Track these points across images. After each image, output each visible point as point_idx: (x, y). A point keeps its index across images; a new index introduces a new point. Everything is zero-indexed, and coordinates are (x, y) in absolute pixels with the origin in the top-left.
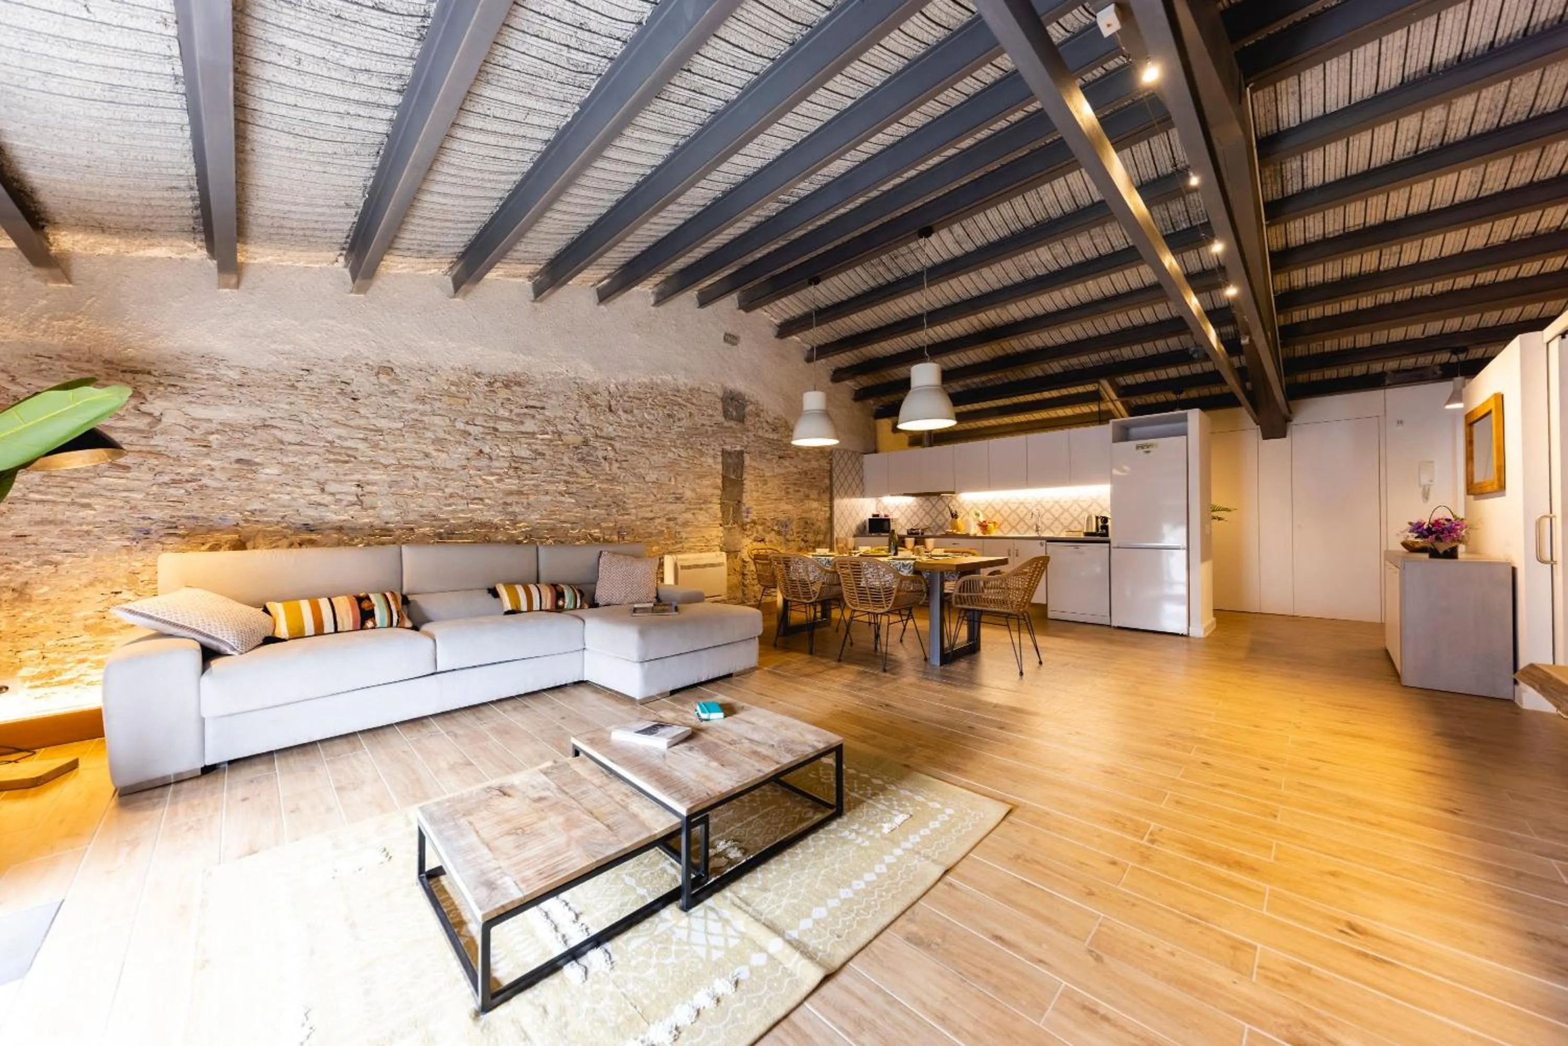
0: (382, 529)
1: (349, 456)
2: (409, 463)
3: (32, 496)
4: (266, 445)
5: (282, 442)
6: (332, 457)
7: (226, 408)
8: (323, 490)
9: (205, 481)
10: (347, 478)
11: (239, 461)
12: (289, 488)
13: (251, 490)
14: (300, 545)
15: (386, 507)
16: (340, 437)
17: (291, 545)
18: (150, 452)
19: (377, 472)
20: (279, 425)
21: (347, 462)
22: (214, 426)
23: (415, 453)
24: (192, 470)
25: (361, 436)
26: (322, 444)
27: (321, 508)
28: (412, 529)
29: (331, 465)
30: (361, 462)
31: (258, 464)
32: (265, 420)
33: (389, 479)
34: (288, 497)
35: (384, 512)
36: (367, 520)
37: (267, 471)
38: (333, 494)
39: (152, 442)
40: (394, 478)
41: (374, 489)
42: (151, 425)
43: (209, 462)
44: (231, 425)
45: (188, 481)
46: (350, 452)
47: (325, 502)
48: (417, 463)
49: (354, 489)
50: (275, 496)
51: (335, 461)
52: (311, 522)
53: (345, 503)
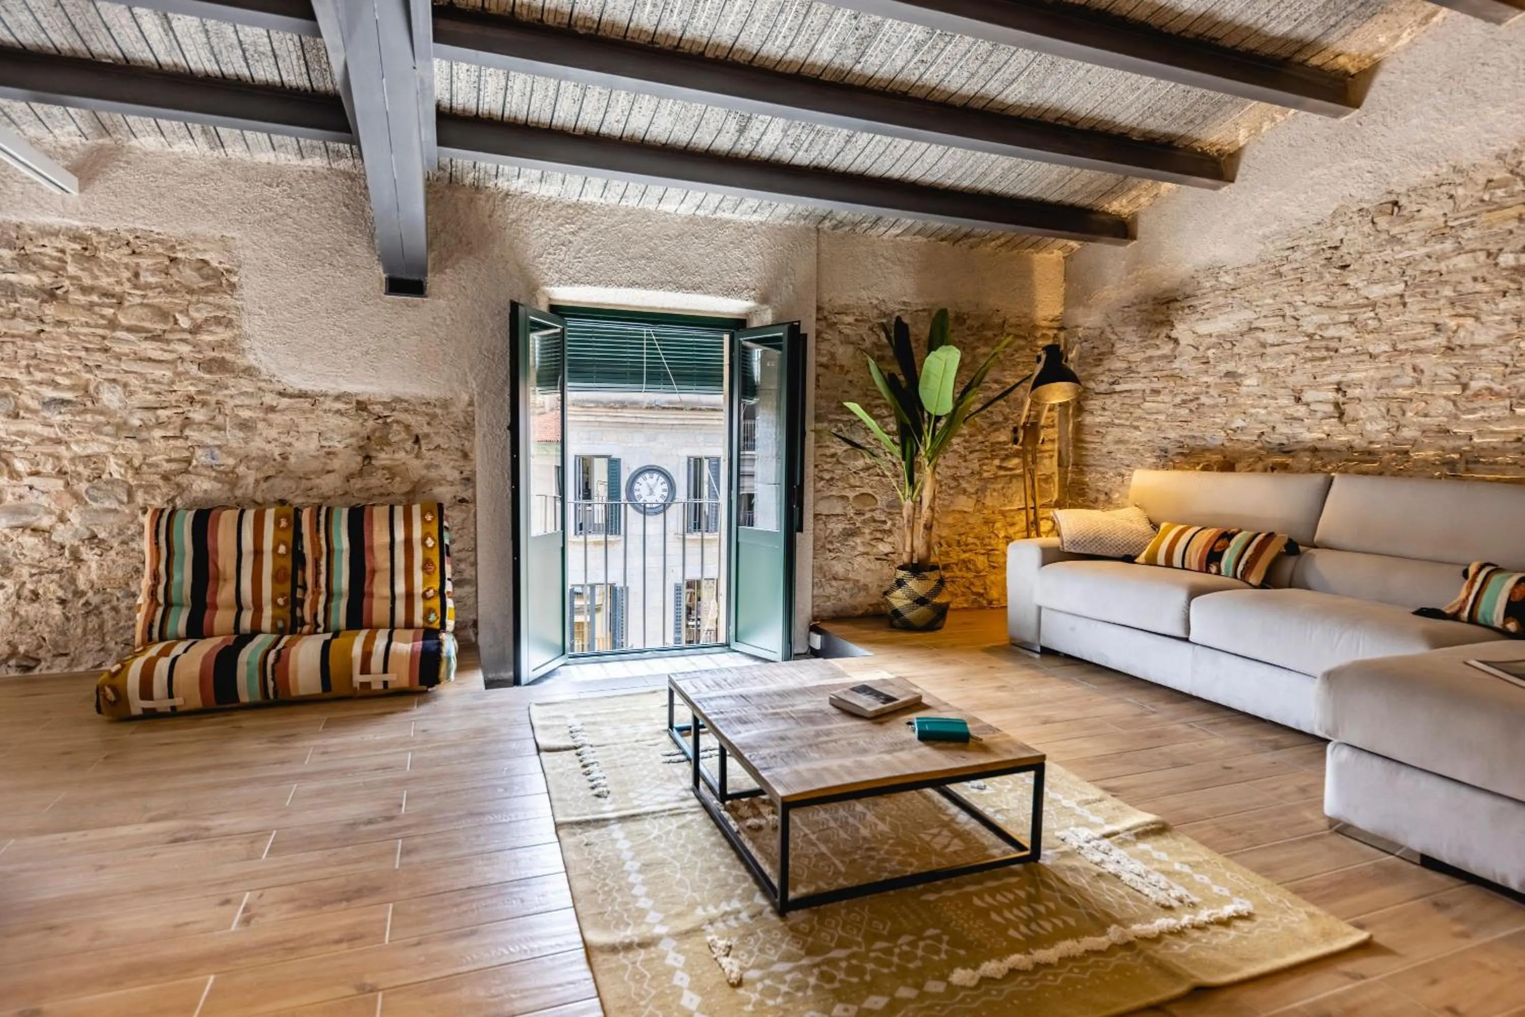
0: (1362, 453)
1: (1328, 349)
2: (1411, 345)
3: (1117, 421)
4: (1249, 352)
5: (1264, 345)
6: (1309, 355)
7: (1220, 318)
8: (1298, 400)
9: (1203, 399)
10: (1325, 379)
11: (1228, 374)
12: (1265, 401)
13: (1233, 406)
14: (1273, 469)
15: (1372, 419)
16: (1320, 326)
17: (1265, 470)
18: (1172, 376)
19: (1361, 366)
20: (1262, 325)
21: (1324, 359)
22: (1214, 340)
23: (1419, 329)
24: (1194, 389)
25: (1346, 318)
26: (1301, 339)
27: (1296, 424)
28: (1406, 452)
29: (1308, 366)
30: (1343, 356)
31: (1241, 375)
32: (1251, 323)
33: (1378, 376)
34: (1263, 412)
35: (1369, 427)
36: (1343, 439)
37: (1247, 382)
38: (1308, 404)
39: (1174, 366)
40: (1385, 373)
41: (1357, 392)
42: (1173, 350)
43: (1205, 379)
44: (1223, 336)
45: (1191, 401)
46: (1333, 344)
47: (1298, 414)
48: (1422, 344)
49: (1332, 396)
50: (1253, 411)
51: (1313, 360)
52: (1285, 442)
53: (1319, 415)
